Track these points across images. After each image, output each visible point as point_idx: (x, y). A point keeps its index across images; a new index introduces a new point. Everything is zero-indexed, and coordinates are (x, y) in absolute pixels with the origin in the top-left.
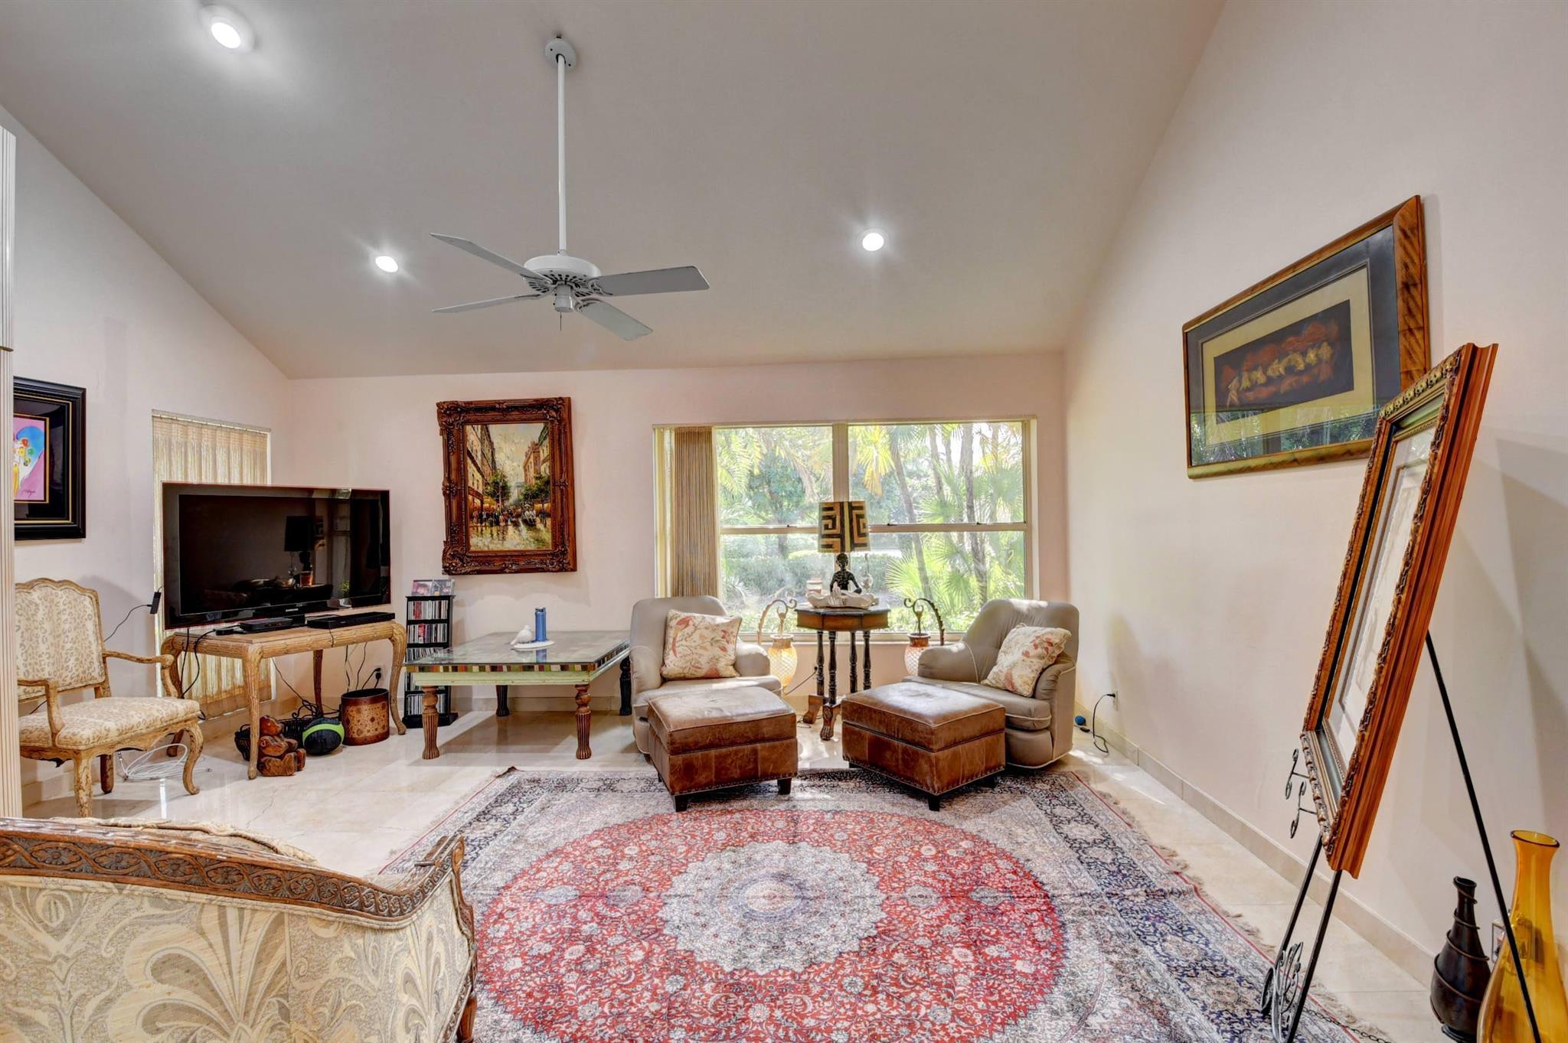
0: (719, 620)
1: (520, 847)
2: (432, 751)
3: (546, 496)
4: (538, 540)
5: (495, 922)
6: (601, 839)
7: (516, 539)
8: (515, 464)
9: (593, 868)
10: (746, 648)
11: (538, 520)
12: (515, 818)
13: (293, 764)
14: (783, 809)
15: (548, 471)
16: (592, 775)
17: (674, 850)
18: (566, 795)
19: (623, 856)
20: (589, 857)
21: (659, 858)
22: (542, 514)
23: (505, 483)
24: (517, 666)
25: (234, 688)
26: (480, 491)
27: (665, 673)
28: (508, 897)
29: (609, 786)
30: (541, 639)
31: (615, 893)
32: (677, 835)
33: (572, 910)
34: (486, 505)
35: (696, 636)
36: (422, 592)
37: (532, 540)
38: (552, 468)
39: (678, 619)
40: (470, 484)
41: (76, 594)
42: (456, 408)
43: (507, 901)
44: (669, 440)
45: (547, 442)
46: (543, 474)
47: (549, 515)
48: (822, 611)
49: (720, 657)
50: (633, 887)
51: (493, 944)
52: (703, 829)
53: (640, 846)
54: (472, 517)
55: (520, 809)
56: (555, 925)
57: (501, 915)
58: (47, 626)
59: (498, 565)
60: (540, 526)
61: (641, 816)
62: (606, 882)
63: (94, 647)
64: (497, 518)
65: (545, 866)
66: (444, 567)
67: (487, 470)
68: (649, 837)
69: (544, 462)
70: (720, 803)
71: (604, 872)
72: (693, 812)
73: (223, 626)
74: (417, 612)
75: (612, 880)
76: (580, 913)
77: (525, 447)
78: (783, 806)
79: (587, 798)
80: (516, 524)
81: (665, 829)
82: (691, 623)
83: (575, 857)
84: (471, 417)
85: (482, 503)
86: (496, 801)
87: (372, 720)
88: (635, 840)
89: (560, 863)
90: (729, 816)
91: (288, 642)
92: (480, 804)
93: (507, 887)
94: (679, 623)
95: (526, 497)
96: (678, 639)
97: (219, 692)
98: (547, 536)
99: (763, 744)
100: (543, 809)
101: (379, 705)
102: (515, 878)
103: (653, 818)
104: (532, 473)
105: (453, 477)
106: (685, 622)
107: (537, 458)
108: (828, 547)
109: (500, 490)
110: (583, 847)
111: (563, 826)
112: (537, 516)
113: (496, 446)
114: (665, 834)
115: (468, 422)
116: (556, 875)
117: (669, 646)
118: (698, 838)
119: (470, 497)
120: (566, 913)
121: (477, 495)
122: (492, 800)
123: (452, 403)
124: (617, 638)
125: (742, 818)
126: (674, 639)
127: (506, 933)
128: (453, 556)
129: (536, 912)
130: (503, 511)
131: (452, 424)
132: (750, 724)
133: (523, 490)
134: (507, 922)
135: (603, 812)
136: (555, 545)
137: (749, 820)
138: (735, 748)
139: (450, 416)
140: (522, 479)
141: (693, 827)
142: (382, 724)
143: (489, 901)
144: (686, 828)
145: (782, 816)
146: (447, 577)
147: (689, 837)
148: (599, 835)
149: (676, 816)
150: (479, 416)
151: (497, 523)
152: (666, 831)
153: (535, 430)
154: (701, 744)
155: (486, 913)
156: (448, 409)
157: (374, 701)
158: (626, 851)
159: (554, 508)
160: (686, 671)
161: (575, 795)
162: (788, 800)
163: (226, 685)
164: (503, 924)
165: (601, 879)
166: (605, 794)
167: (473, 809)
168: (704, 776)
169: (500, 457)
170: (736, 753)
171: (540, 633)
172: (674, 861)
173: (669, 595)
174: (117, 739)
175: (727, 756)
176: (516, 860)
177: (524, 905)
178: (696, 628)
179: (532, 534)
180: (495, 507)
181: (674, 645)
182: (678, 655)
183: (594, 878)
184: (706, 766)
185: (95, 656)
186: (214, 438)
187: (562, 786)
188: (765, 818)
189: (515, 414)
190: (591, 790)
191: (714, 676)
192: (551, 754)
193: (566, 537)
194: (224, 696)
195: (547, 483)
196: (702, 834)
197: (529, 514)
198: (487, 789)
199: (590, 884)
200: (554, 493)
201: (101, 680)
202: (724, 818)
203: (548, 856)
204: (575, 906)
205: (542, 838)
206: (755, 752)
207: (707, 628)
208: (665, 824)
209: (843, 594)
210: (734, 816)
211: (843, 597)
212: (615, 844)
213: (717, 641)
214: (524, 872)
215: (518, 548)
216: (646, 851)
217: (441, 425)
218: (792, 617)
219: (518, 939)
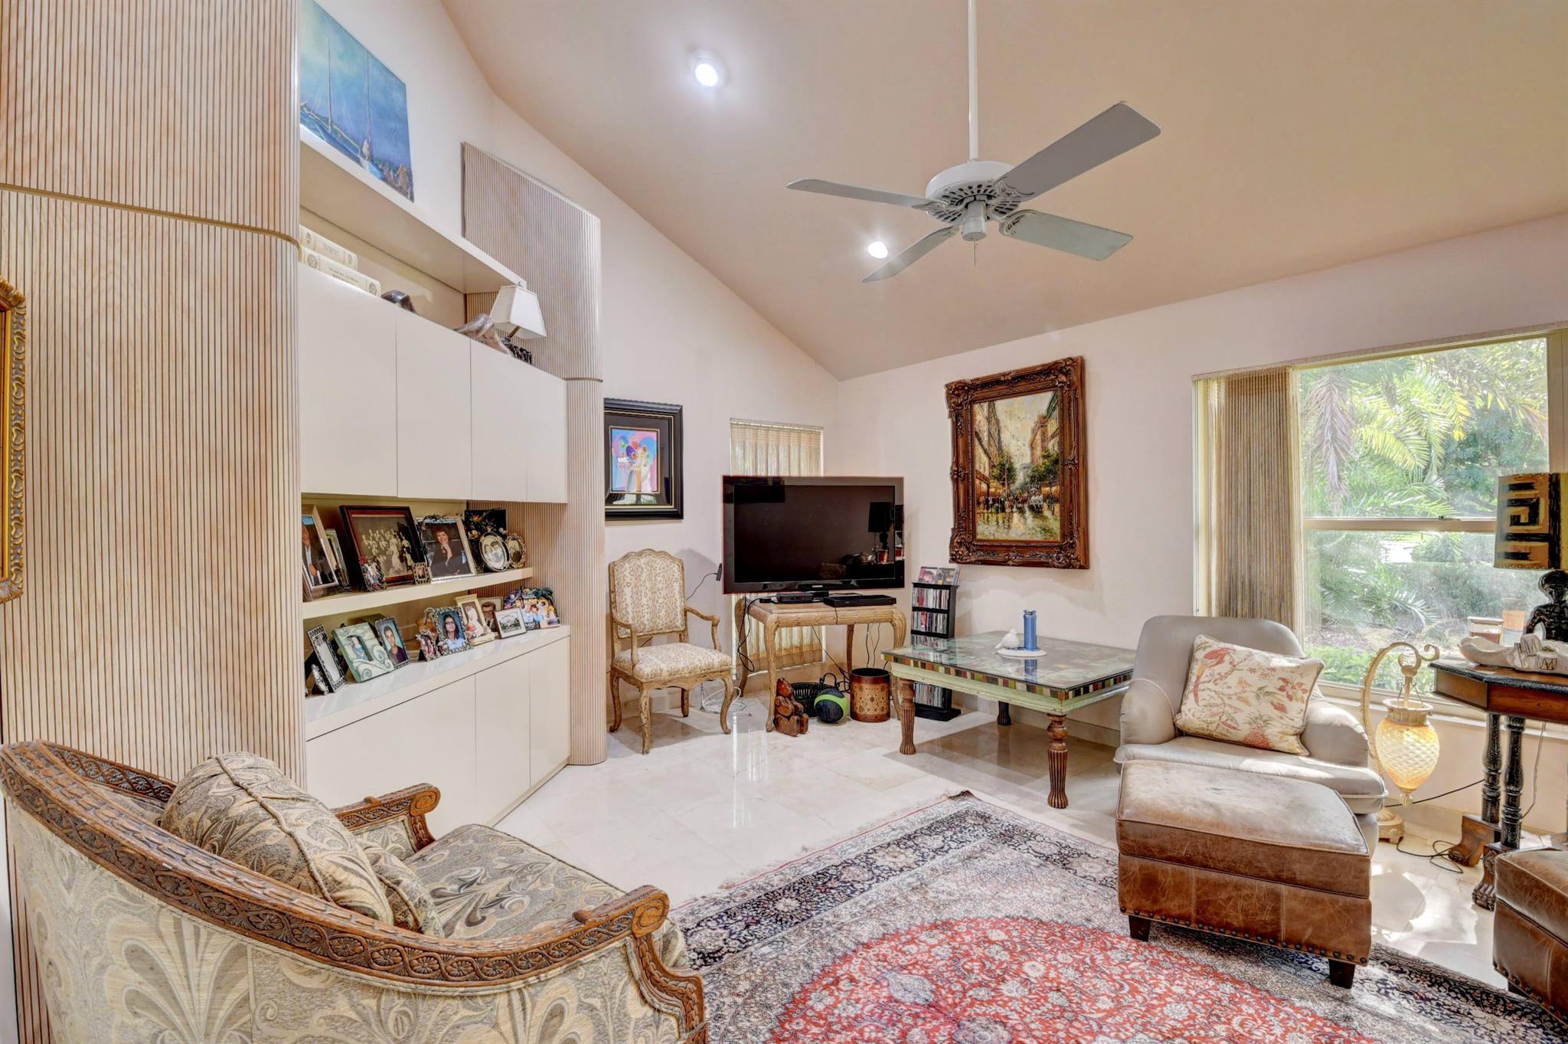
0: (1279, 661)
1: (914, 898)
2: (908, 747)
3: (1054, 478)
4: (1046, 530)
5: (826, 987)
6: (1008, 932)
7: (1022, 527)
8: (1020, 443)
9: (971, 971)
10: (1327, 710)
11: (1045, 506)
12: (934, 857)
13: (796, 727)
14: (1319, 1014)
15: (1056, 448)
16: (1052, 833)
17: (1093, 1000)
18: (1007, 850)
19: (1017, 974)
20: (978, 952)
21: (1063, 1001)
22: (1050, 499)
23: (1011, 464)
24: (981, 676)
25: (792, 647)
26: (987, 474)
27: (1179, 723)
28: (860, 960)
29: (1064, 858)
30: (1030, 646)
31: (973, 1026)
32: (1110, 976)
33: (910, 1021)
34: (992, 490)
35: (1232, 680)
36: (928, 579)
37: (1038, 529)
38: (1061, 444)
39: (1208, 650)
40: (977, 467)
41: (669, 561)
42: (963, 388)
43: (854, 967)
44: (1216, 395)
45: (1056, 413)
46: (1052, 452)
47: (1057, 501)
48: (1490, 675)
49: (1271, 719)
50: (1000, 1028)
51: (804, 1016)
52: (1156, 985)
53: (1048, 969)
54: (979, 503)
55: (946, 848)
56: (878, 1029)
57: (837, 981)
58: (648, 584)
59: (1001, 557)
60: (1047, 513)
61: (1079, 921)
62: (974, 1000)
63: (678, 604)
64: (1002, 503)
65: (923, 937)
66: (952, 555)
67: (993, 451)
68: (1070, 960)
69: (1053, 437)
70: (1211, 953)
71: (980, 985)
72: (1157, 949)
73: (764, 595)
74: (920, 599)
75: (982, 1003)
76: (915, 1030)
77: (1031, 422)
78: (1323, 1008)
79: (1027, 864)
80: (1021, 511)
81: (1099, 958)
82: (1227, 658)
83: (963, 943)
84: (978, 394)
85: (989, 487)
86: (929, 828)
87: (872, 700)
88: (1048, 956)
89: (940, 944)
90: (1211, 983)
91: (800, 615)
92: (913, 824)
93: (867, 946)
94: (1208, 656)
95: (1033, 479)
96: (1203, 679)
97: (780, 650)
98: (1055, 525)
99: (1293, 889)
100: (969, 858)
101: (879, 687)
102: (883, 938)
103: (1093, 931)
104: (1039, 452)
105: (961, 461)
106: (1217, 656)
107: (1044, 434)
108: (1518, 558)
109: (1005, 472)
110: (980, 934)
111: (976, 891)
112: (1044, 501)
113: (1002, 424)
114: (1094, 967)
115: (973, 402)
116: (925, 957)
117: (1191, 687)
118: (1139, 998)
119: (977, 482)
120: (899, 1021)
121: (984, 479)
122: (926, 825)
123: (960, 382)
124: (1126, 661)
125: (1231, 1000)
126: (1198, 678)
127: (827, 1007)
128: (960, 544)
129: (872, 998)
130: (1009, 495)
131: (960, 405)
132: (1265, 849)
133: (1030, 472)
134: (836, 993)
135: (1034, 894)
136: (1063, 536)
137: (1244, 1007)
138: (1235, 878)
139: (958, 396)
140: (1027, 460)
141: (1142, 974)
142: (882, 705)
143: (840, 954)
144: (1131, 971)
145: (1311, 1025)
146: (954, 566)
147: (1127, 988)
148: (1008, 924)
149: (1128, 943)
150: (986, 392)
151: (1003, 510)
152: (1098, 962)
153: (1043, 400)
154: (1169, 854)
155: (827, 969)
156: (957, 389)
157: (875, 682)
158: (1026, 967)
159: (1063, 493)
160: (1212, 727)
161: (1016, 854)
162: (1341, 1000)
163: (784, 645)
164: (831, 994)
165: (971, 993)
166: (1051, 867)
167: (902, 828)
168: (1175, 902)
169: (1005, 437)
170: (1237, 887)
171: (1030, 639)
172: (1081, 1018)
173: (1214, 614)
174: (667, 678)
175: (1219, 886)
176: (900, 913)
177: (867, 980)
178: (1234, 667)
179: (1039, 522)
180: (1001, 491)
181: (1196, 686)
182: (1201, 703)
183: (963, 986)
184: (1180, 888)
185: (679, 610)
186: (778, 438)
187: (1009, 836)
188: (1276, 1015)
189: (1022, 386)
190: (1039, 855)
191: (1259, 746)
192: (1024, 789)
193: (1075, 526)
194: (783, 653)
195: (1056, 462)
196: (1150, 992)
197: (1036, 499)
198: (930, 809)
199: (953, 993)
200: (1063, 474)
201: (682, 629)
202: (1200, 983)
203: (935, 926)
204: (916, 1016)
205: (943, 897)
206: (1277, 897)
207: (1252, 671)
208: (1104, 949)
209: (1547, 649)
210: (1221, 986)
211: (1549, 655)
212: (1019, 948)
213: (1268, 693)
214: (897, 934)
215: (1023, 538)
216: (1052, 981)
217: (950, 407)
218: (1427, 677)
219: (830, 1024)
